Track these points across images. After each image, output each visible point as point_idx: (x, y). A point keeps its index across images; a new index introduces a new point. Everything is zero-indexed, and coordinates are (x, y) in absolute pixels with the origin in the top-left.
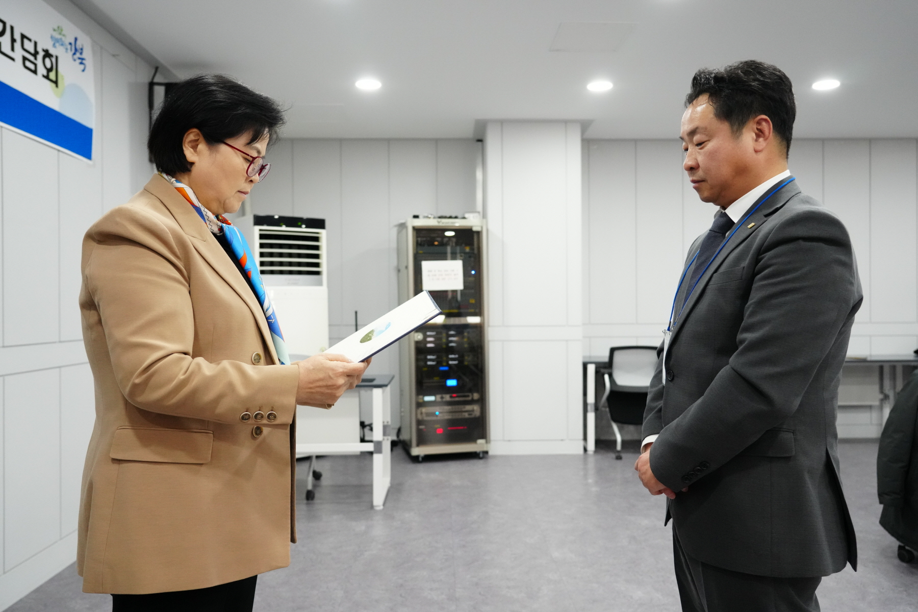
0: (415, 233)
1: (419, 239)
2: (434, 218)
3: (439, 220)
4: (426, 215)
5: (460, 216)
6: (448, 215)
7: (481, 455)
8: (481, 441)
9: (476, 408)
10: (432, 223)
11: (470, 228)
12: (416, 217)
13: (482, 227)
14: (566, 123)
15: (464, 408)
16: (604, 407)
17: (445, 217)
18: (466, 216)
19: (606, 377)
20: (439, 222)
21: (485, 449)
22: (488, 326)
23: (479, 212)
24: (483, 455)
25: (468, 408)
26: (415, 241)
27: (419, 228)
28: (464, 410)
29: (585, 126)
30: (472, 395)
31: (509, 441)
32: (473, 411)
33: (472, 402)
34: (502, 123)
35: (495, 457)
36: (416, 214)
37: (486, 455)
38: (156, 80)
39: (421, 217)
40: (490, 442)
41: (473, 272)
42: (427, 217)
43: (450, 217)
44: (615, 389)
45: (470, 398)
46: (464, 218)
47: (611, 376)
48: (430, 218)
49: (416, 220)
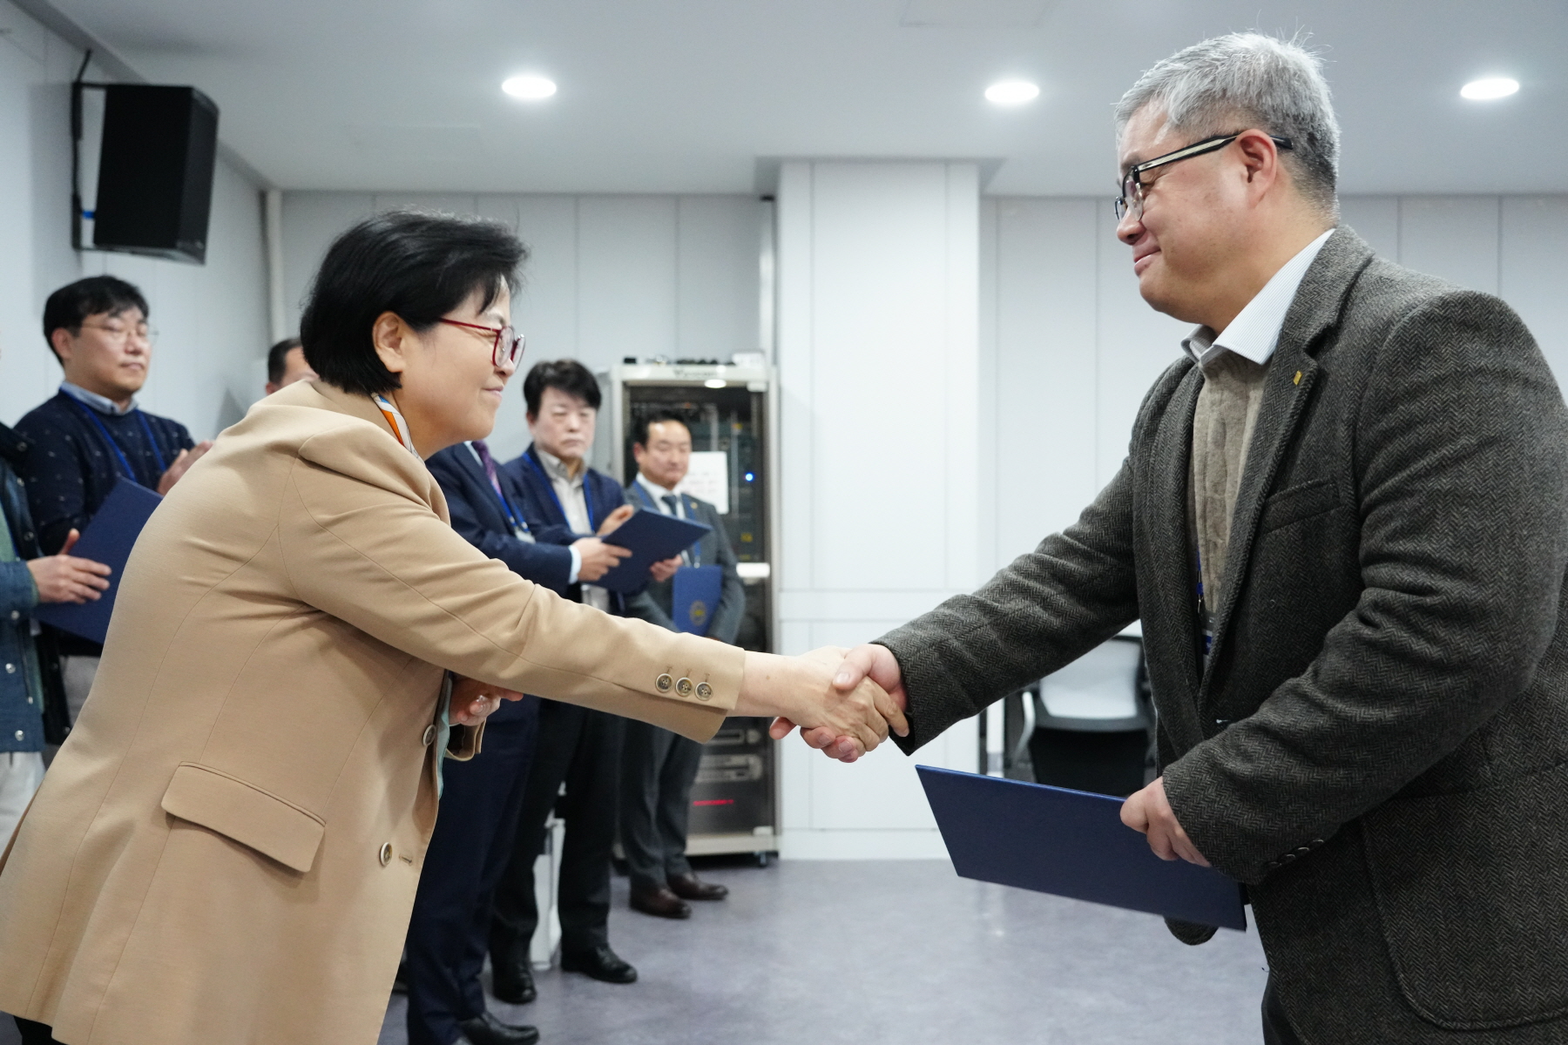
0: (628, 394)
1: (636, 406)
2: (669, 363)
3: (679, 368)
4: (651, 356)
5: (721, 358)
6: (697, 357)
7: (763, 860)
8: (763, 831)
9: (754, 762)
10: (665, 374)
11: (742, 385)
12: (630, 361)
13: (768, 384)
14: (947, 163)
15: (729, 760)
16: (1022, 760)
17: (691, 362)
18: (736, 358)
19: (1027, 699)
20: (677, 373)
21: (770, 848)
22: (781, 590)
23: (762, 352)
24: (767, 860)
25: (738, 760)
26: (628, 410)
27: (636, 384)
28: (728, 764)
29: (987, 169)
30: (746, 733)
31: (823, 830)
32: (746, 767)
33: (746, 749)
34: (813, 164)
35: (792, 863)
36: (630, 355)
37: (773, 860)
38: (88, 77)
39: (640, 360)
40: (781, 834)
41: (749, 477)
42: (653, 361)
43: (702, 362)
44: (1046, 723)
45: (740, 741)
46: (731, 363)
47: (1036, 696)
48: (659, 363)
49: (630, 367)
